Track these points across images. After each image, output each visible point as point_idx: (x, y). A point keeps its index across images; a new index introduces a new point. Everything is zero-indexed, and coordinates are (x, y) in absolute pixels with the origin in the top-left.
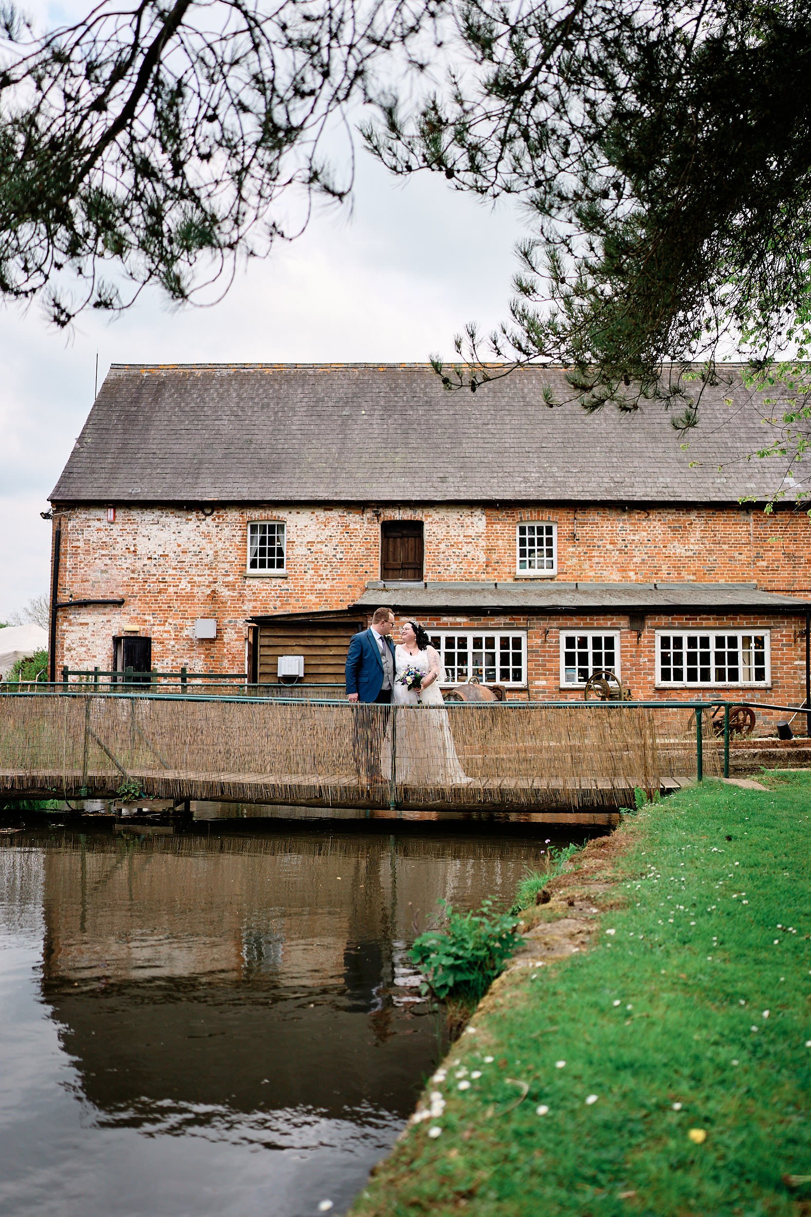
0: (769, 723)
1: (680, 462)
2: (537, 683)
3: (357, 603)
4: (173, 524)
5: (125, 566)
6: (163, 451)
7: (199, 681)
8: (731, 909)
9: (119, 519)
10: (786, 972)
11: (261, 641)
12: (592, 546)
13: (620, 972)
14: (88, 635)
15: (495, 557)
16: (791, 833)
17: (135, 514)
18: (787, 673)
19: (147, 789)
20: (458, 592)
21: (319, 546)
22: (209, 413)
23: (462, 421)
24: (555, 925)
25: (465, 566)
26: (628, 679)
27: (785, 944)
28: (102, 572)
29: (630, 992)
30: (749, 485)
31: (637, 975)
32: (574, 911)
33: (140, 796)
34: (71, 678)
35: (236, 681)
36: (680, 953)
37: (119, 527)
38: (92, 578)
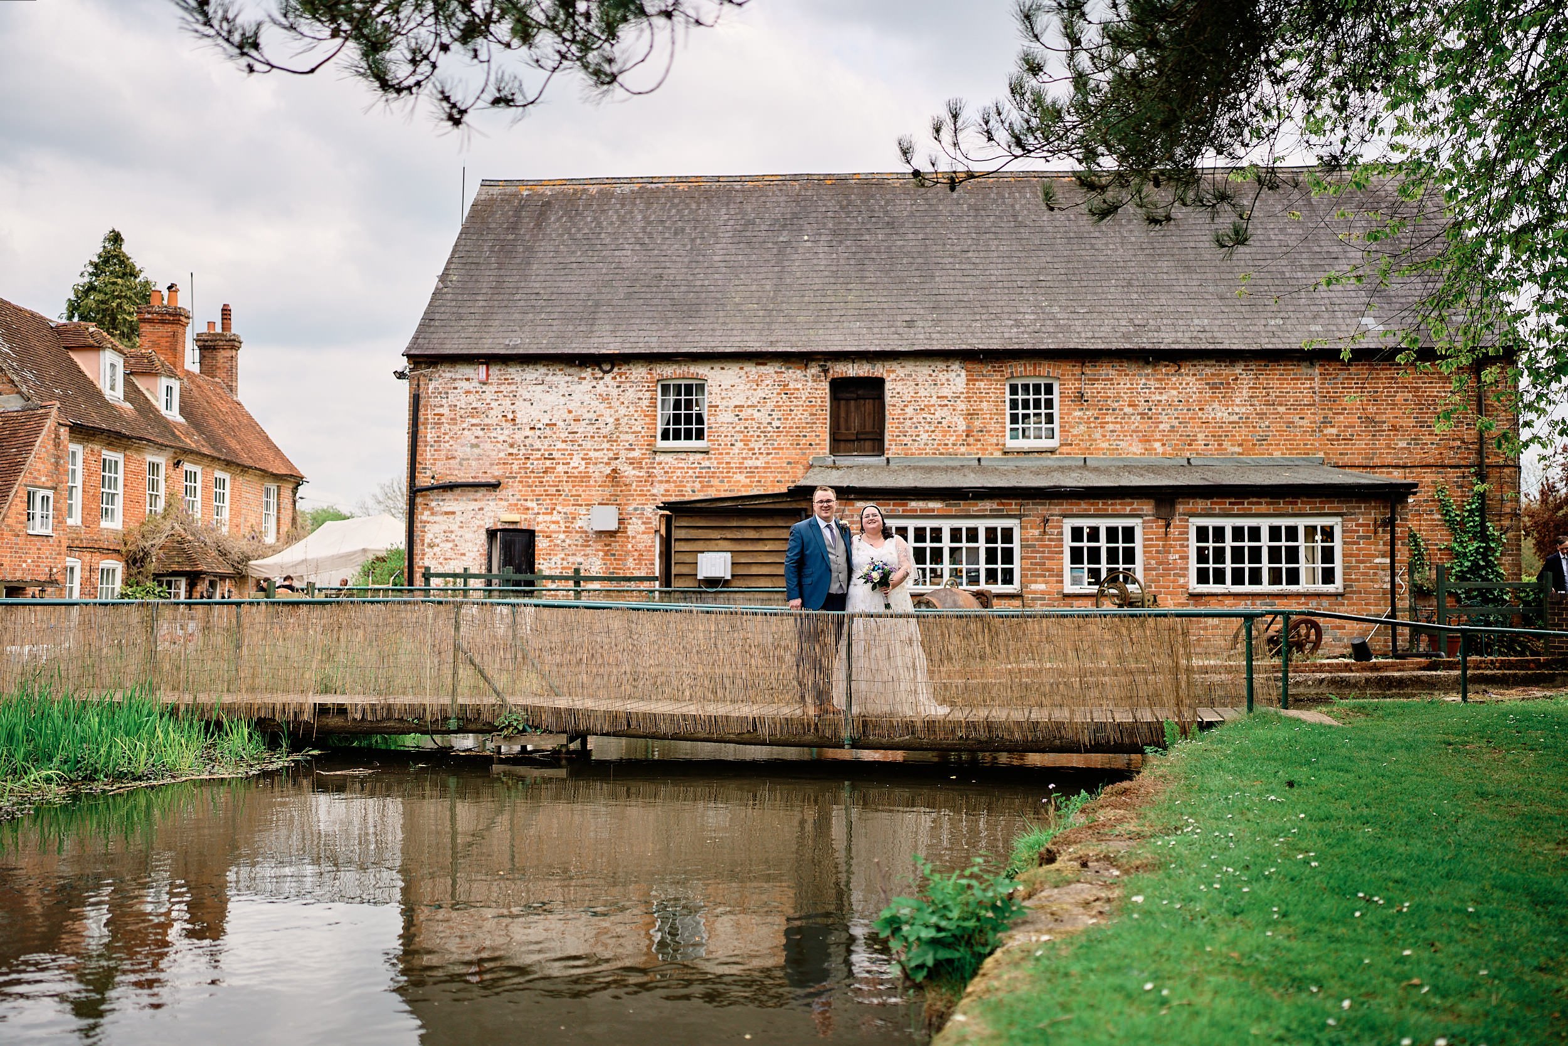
0: (1340, 640)
1: (1221, 298)
2: (1033, 587)
3: (799, 484)
4: (563, 384)
5: (501, 438)
6: (549, 291)
7: (596, 585)
8: (1296, 873)
9: (493, 379)
10: (1372, 952)
11: (677, 534)
12: (1105, 409)
13: (1152, 950)
14: (454, 527)
15: (977, 424)
16: (1373, 778)
17: (514, 372)
18: (1364, 574)
19: (533, 722)
20: (930, 470)
21: (750, 411)
22: (607, 241)
23: (934, 248)
24: (1063, 890)
25: (938, 435)
26: (1153, 581)
27: (1368, 917)
28: (473, 446)
29: (1166, 974)
30: (1313, 328)
31: (1173, 953)
32: (1089, 874)
33: (524, 730)
34: (435, 582)
35: (645, 586)
36: (1229, 926)
37: (494, 388)
38: (459, 454)
